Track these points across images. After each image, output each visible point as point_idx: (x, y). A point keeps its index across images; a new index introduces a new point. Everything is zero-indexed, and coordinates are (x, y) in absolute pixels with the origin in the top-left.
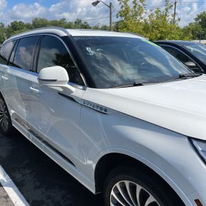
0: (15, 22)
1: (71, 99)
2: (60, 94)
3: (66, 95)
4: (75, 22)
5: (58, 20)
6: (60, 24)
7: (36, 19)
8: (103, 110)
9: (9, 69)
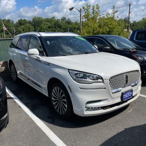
0: (21, 20)
1: (40, 61)
2: (36, 59)
3: (38, 60)
4: (62, 19)
5: (50, 18)
6: (51, 20)
7: (35, 18)
8: (49, 64)
9: (17, 51)
